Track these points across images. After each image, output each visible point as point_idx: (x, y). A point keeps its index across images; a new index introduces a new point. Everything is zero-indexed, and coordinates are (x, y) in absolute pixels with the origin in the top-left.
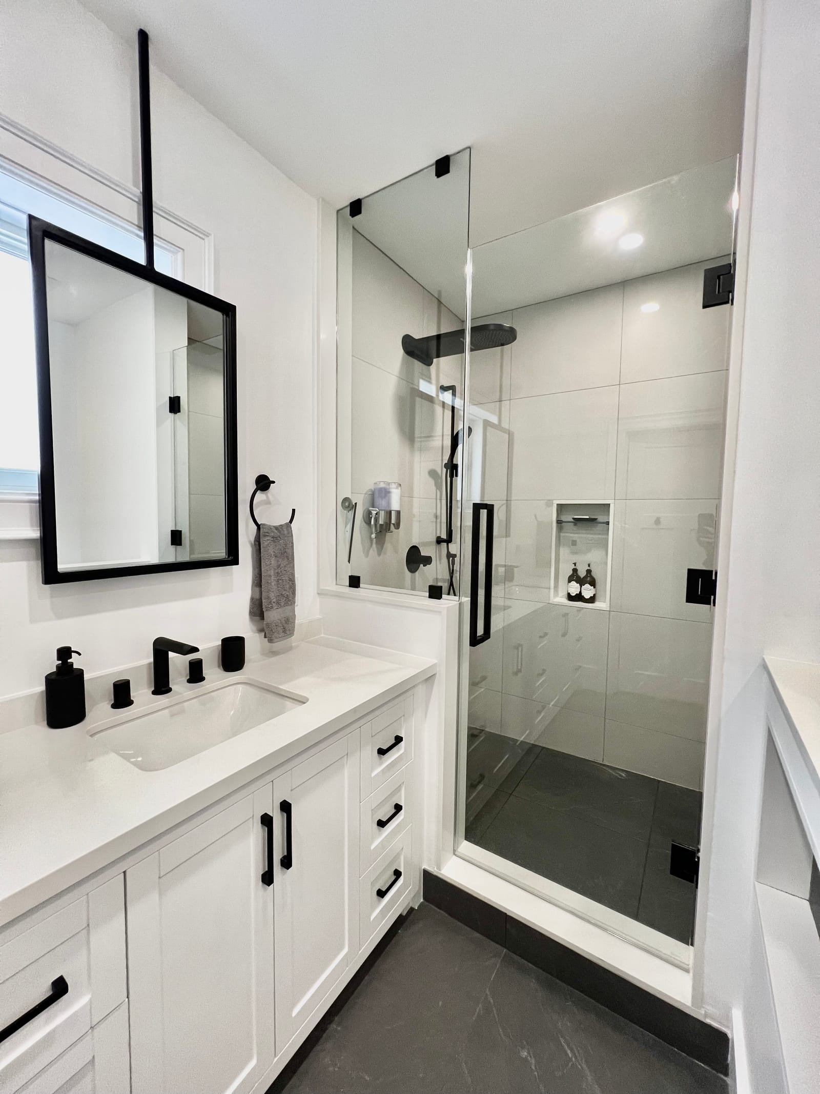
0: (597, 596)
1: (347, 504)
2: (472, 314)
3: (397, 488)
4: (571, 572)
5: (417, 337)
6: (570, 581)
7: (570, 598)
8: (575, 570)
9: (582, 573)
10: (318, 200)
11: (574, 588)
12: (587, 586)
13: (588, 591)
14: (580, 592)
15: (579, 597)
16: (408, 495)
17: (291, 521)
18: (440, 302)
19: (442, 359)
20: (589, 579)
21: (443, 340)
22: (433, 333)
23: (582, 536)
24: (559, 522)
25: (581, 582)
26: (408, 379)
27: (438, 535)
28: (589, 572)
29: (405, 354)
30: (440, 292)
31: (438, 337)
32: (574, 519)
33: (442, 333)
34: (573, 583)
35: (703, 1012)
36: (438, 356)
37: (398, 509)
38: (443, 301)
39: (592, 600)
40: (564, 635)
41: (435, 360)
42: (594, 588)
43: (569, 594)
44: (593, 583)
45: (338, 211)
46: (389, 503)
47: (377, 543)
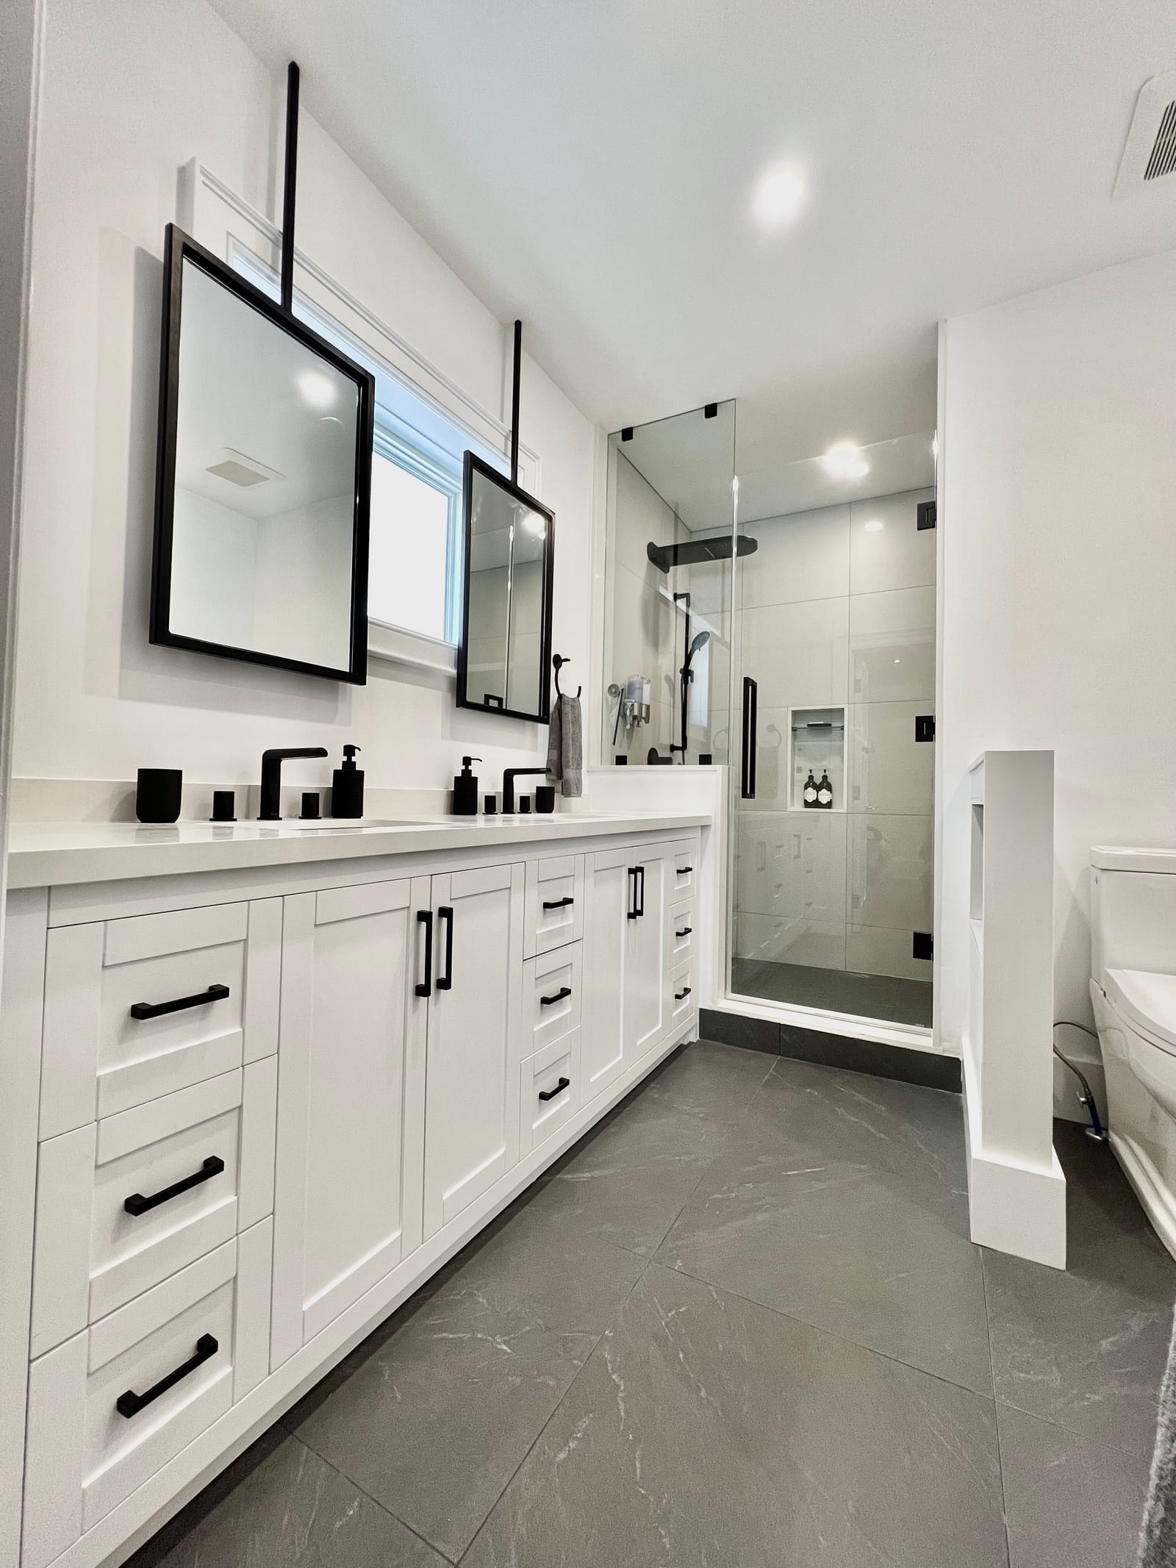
0: (833, 801)
1: (614, 690)
2: (738, 519)
3: (647, 683)
4: (807, 780)
5: (659, 545)
6: (806, 787)
7: (807, 804)
8: (811, 777)
9: (818, 780)
10: (595, 426)
11: (811, 795)
12: (824, 791)
13: (824, 796)
14: (817, 799)
15: (816, 804)
16: (655, 695)
17: (579, 696)
18: (676, 515)
19: (679, 567)
20: (825, 784)
21: (679, 551)
22: (671, 543)
23: (815, 744)
24: (794, 730)
25: (818, 788)
26: (651, 584)
27: (671, 743)
28: (825, 777)
29: (650, 562)
30: (677, 505)
31: (676, 547)
32: (808, 725)
33: (678, 543)
34: (810, 789)
35: (941, 1048)
36: (675, 564)
37: (648, 704)
38: (679, 515)
39: (829, 805)
40: (797, 857)
41: (671, 568)
42: (831, 792)
43: (805, 801)
44: (829, 788)
45: (609, 435)
46: (641, 697)
47: (627, 737)
